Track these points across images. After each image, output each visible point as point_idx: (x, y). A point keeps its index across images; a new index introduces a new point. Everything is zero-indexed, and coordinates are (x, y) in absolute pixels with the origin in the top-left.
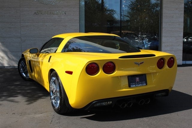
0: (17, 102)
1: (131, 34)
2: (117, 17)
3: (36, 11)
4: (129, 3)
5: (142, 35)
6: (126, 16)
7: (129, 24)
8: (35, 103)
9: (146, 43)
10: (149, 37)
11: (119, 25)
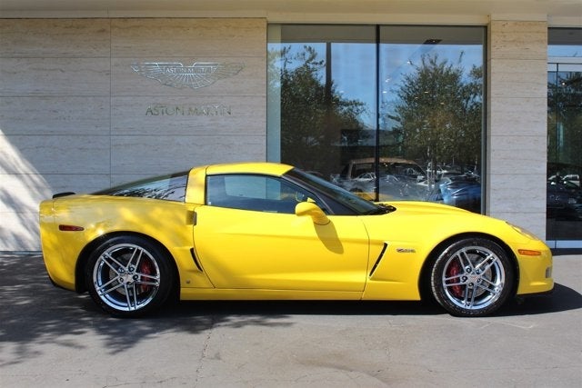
0: (81, 347)
1: (406, 166)
2: (367, 120)
3: (152, 106)
4: (401, 83)
5: (436, 169)
6: (392, 118)
7: (401, 139)
8: (130, 350)
9: (446, 191)
10: (454, 174)
11: (372, 142)
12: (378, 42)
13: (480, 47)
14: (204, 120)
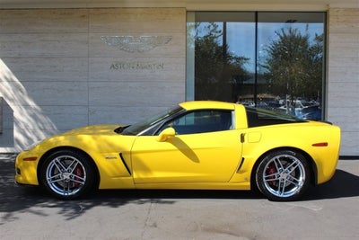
3: (114, 64)
4: (269, 45)
5: (292, 99)
11: (252, 82)
12: (256, 22)
13: (322, 25)
14: (146, 72)
